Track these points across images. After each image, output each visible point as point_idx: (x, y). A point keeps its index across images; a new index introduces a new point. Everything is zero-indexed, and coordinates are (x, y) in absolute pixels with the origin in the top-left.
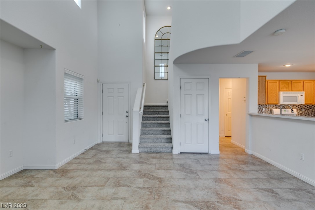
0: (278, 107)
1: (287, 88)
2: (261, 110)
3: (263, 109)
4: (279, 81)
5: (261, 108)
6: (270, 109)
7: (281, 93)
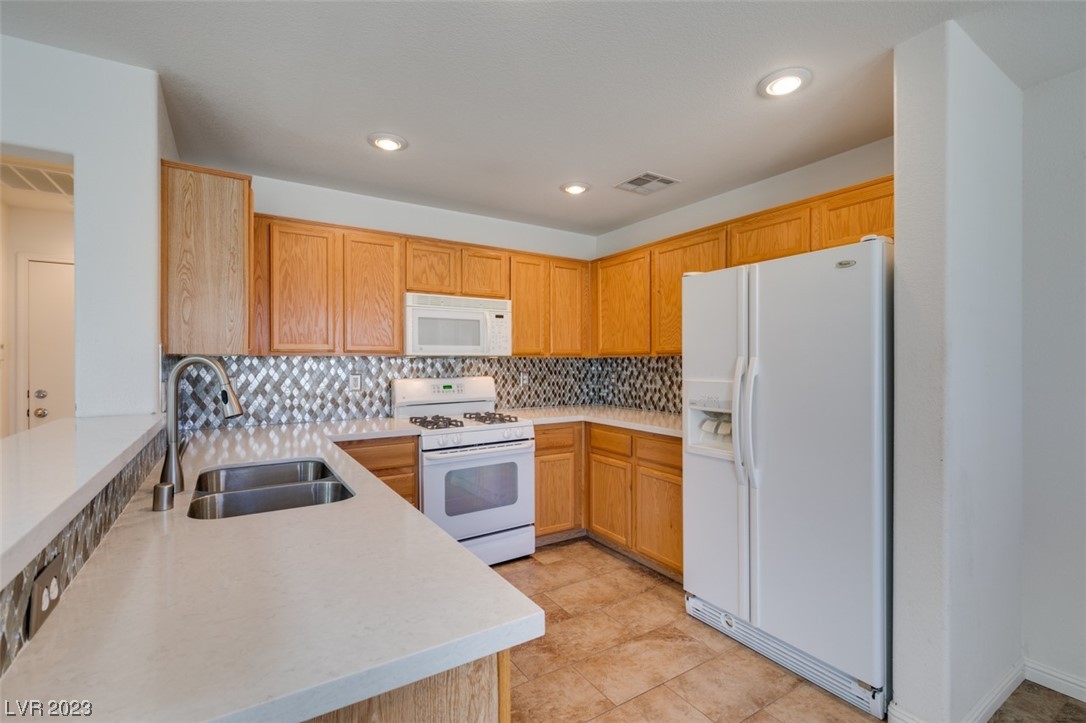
0: (424, 370)
1: (441, 278)
2: (337, 386)
3: (347, 380)
4: (407, 239)
5: (337, 376)
6: (386, 379)
7: (410, 297)
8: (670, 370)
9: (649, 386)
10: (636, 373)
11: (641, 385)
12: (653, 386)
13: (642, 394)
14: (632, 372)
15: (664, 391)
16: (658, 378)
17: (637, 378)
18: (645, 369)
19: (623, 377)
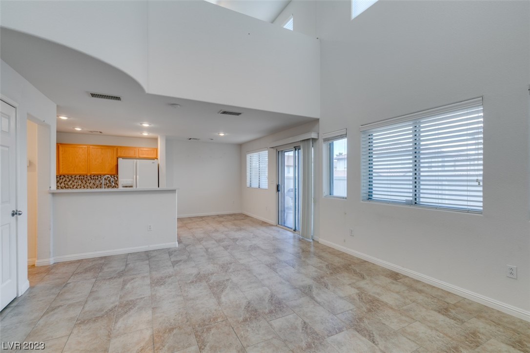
8: (85, 179)
9: (75, 184)
10: (68, 180)
11: (71, 184)
12: (77, 184)
13: (71, 186)
14: (66, 180)
15: (82, 185)
16: (80, 181)
17: (69, 181)
18: (73, 179)
19: (60, 181)
